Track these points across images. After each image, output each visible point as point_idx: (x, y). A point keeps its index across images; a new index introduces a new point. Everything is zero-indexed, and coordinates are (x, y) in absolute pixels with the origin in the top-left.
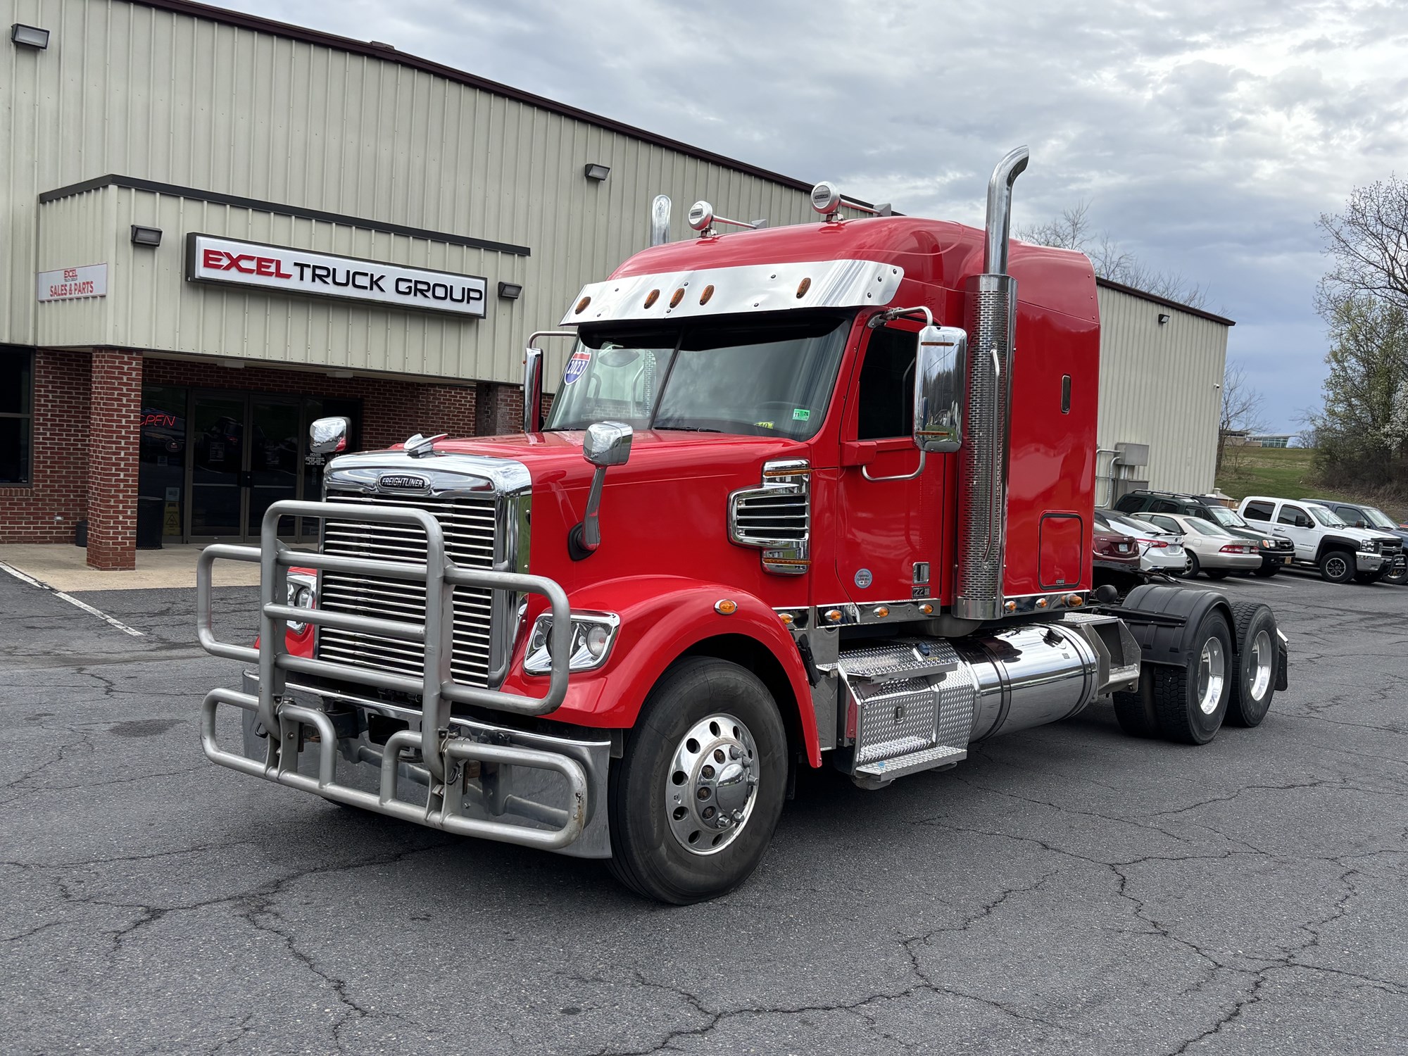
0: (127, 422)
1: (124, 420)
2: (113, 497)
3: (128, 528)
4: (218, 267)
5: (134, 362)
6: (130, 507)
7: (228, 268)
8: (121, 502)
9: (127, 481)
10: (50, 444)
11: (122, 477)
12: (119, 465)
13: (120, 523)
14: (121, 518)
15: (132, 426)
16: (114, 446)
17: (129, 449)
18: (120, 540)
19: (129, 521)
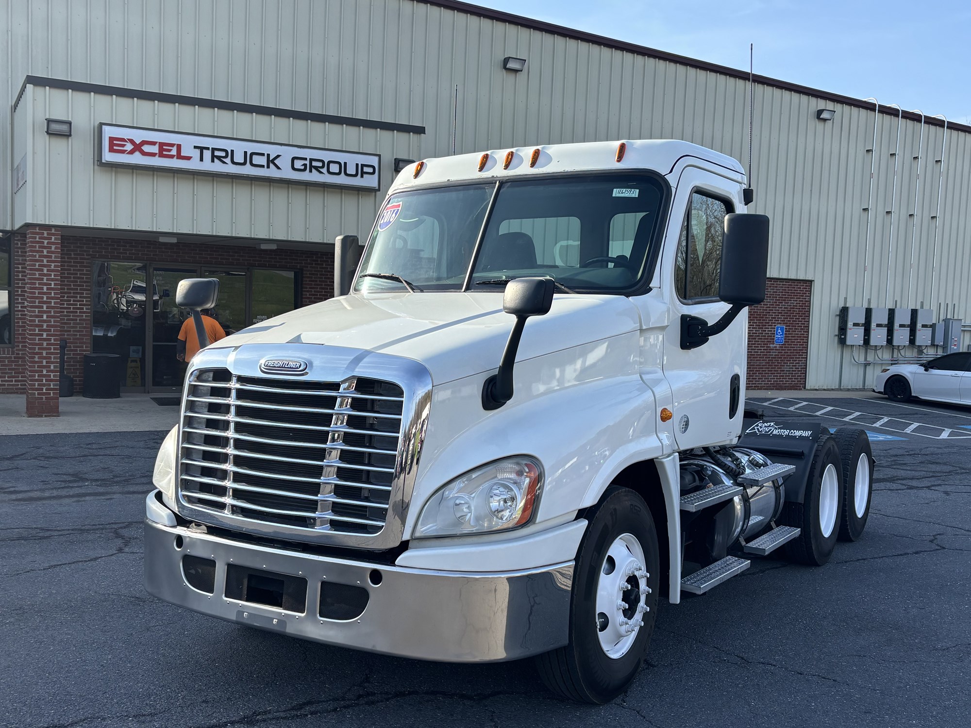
0: (48, 289)
1: (45, 288)
2: (37, 353)
3: (51, 380)
4: (123, 152)
5: (53, 237)
6: (53, 363)
7: (131, 152)
8: (45, 358)
9: (50, 340)
11: (45, 336)
12: (42, 326)
13: (45, 376)
14: (45, 372)
15: (53, 292)
16: (37, 310)
17: (50, 312)
18: (44, 391)
19: (52, 374)
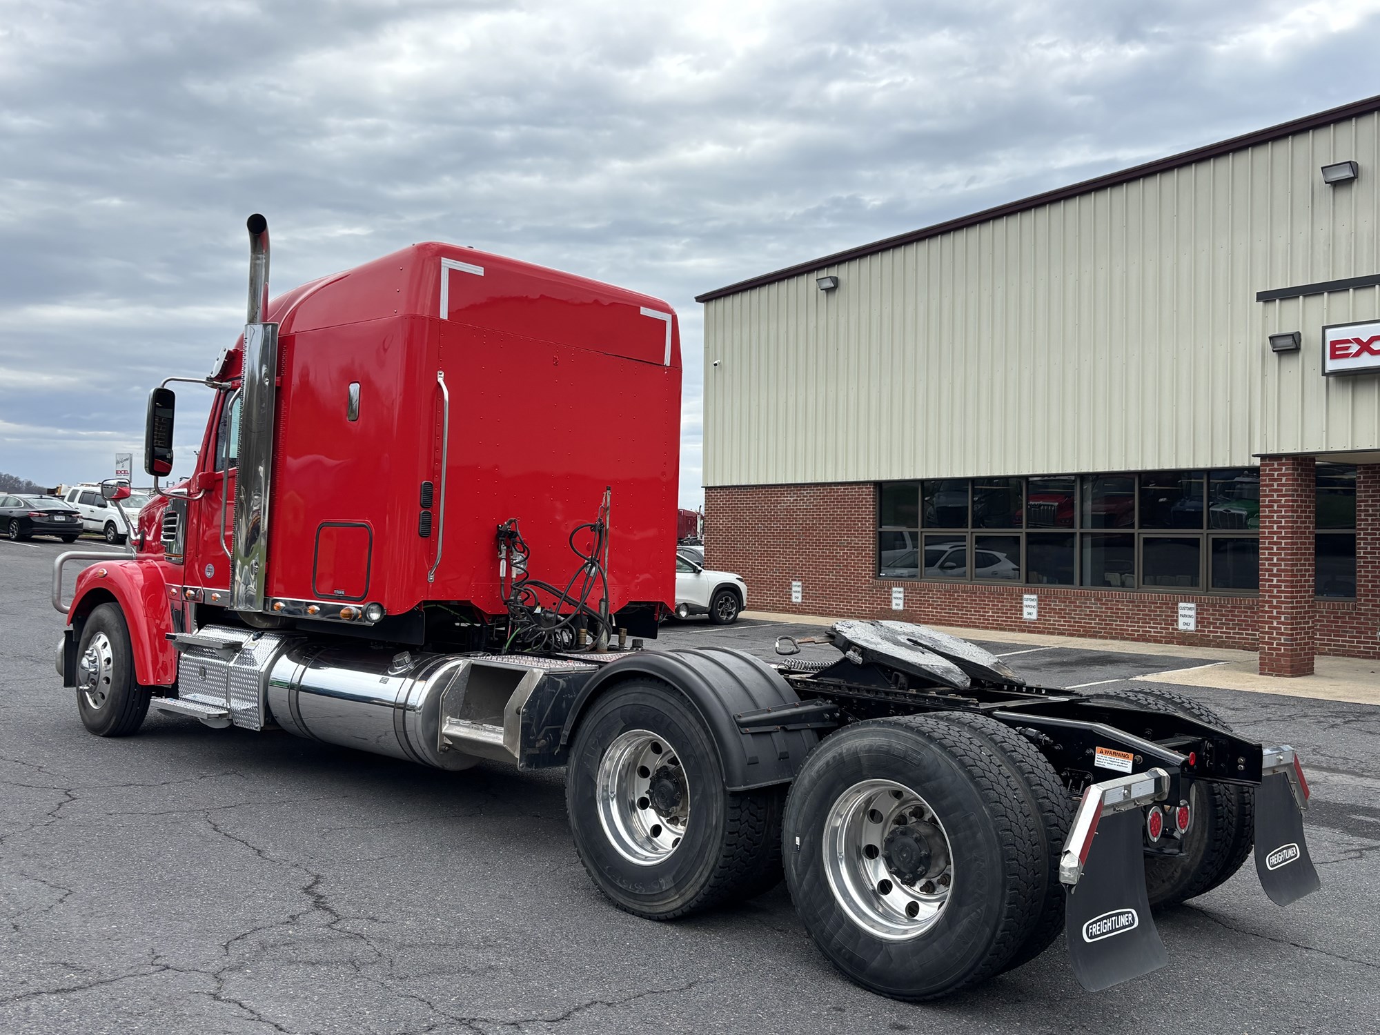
0: (1278, 528)
1: (1275, 526)
2: (1267, 602)
3: (1282, 634)
4: (1347, 356)
5: (1284, 468)
6: (1284, 613)
7: (1358, 354)
8: (1275, 607)
9: (1280, 586)
10: (1371, 558)
11: (1275, 582)
12: (1272, 570)
13: (1275, 628)
14: (1275, 624)
15: (1283, 531)
16: (1267, 552)
17: (1281, 554)
18: (1275, 646)
19: (1283, 627)
